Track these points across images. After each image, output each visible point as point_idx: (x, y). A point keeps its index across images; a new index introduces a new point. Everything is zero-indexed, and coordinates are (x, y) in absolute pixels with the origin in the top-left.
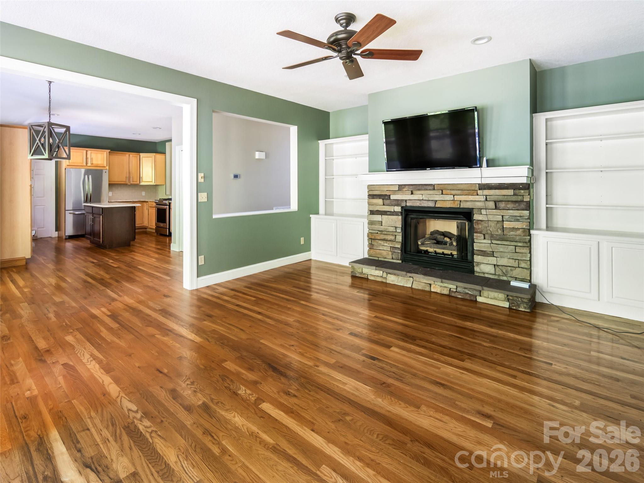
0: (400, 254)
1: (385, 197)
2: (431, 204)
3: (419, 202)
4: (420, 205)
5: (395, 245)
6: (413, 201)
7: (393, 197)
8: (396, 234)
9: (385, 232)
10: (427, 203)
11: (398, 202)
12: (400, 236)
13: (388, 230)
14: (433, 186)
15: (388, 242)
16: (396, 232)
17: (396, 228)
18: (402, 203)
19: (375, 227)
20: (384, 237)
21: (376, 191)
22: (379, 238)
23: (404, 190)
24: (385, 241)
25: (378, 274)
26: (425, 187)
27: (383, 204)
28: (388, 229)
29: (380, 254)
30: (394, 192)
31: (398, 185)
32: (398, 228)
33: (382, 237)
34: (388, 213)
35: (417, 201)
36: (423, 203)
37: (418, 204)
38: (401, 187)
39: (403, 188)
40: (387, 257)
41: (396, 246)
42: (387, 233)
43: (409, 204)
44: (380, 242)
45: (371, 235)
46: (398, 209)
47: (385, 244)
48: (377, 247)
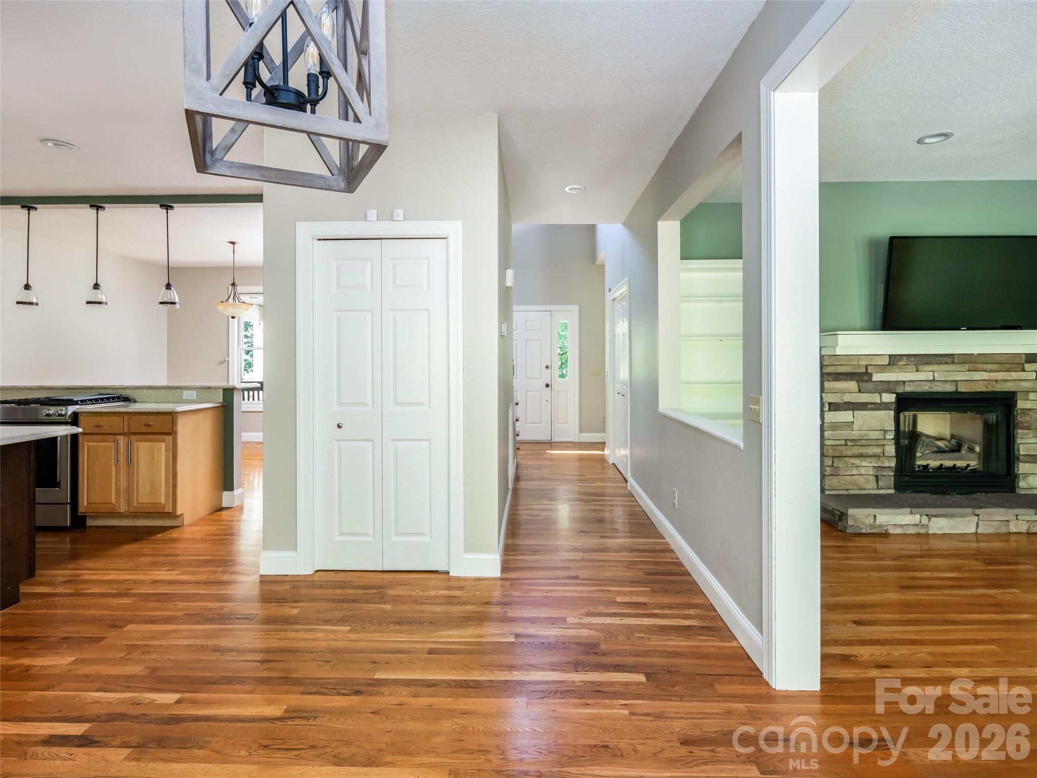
0: (893, 479)
1: (862, 377)
2: (950, 388)
3: (928, 384)
4: (930, 390)
5: (883, 463)
6: (918, 383)
7: (877, 377)
8: (884, 442)
9: (864, 441)
10: (942, 385)
11: (889, 385)
12: (891, 446)
13: (867, 438)
14: (951, 356)
15: (869, 460)
16: (885, 438)
17: (885, 431)
18: (897, 388)
19: (842, 434)
20: (860, 451)
21: (844, 367)
22: (849, 453)
23: (901, 363)
24: (862, 459)
25: (910, 520)
26: (938, 359)
27: (860, 390)
28: (868, 435)
29: (854, 483)
30: (882, 368)
31: (889, 355)
32: (889, 432)
33: (857, 450)
34: (869, 406)
35: (925, 383)
36: (936, 386)
37: (926, 388)
38: (894, 360)
39: (899, 360)
40: (867, 487)
41: (886, 464)
42: (869, 443)
43: (908, 388)
44: (853, 461)
45: (832, 449)
46: (890, 398)
47: (864, 464)
48: (846, 471)
